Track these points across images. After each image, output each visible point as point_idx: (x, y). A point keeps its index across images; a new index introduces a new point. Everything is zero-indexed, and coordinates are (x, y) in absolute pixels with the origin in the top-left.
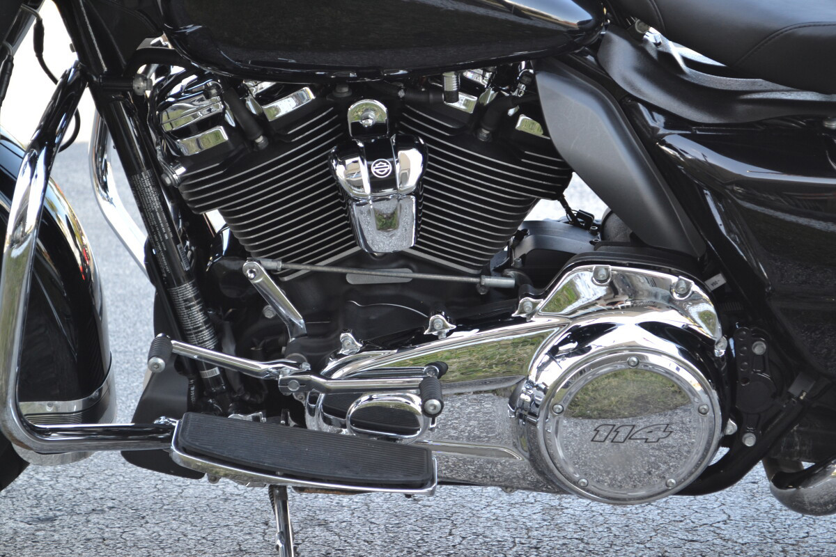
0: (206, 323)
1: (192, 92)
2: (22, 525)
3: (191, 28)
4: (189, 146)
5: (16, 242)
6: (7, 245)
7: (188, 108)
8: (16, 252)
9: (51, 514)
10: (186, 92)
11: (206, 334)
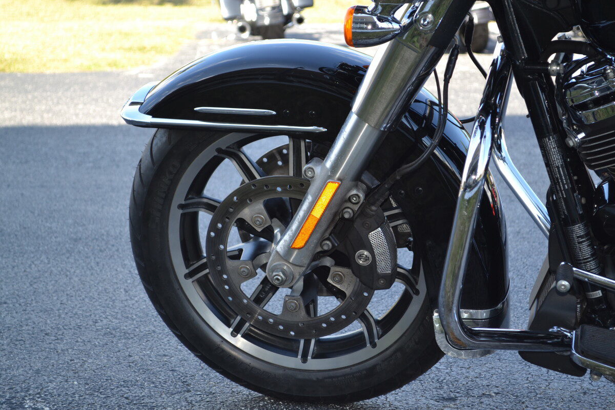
0: (592, 255)
1: (592, 75)
2: (432, 402)
3: (604, 23)
4: (588, 117)
5: (468, 187)
6: (461, 190)
7: (586, 88)
8: (468, 195)
9: (452, 395)
10: (587, 75)
11: (592, 264)
